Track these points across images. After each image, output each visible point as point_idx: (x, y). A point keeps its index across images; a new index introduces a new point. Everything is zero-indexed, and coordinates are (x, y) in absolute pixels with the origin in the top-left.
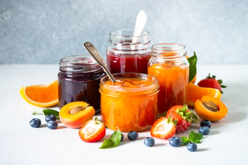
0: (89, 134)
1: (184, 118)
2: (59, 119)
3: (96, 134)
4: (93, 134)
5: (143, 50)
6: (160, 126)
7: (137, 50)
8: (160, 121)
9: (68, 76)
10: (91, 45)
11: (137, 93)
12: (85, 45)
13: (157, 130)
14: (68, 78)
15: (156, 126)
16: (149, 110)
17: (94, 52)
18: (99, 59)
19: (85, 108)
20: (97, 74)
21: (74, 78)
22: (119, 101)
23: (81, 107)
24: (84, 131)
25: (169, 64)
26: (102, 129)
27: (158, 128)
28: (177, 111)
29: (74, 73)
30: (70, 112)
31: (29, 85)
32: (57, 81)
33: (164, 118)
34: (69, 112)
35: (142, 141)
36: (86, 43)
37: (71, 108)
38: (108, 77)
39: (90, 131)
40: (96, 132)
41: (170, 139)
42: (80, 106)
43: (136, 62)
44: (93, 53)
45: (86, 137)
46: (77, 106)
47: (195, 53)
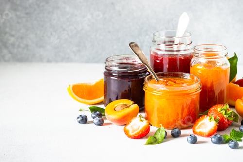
0: (134, 131)
1: (226, 116)
2: (105, 115)
3: (141, 131)
4: (138, 131)
5: (185, 50)
6: (202, 124)
7: (179, 51)
8: (202, 120)
9: (113, 74)
10: (136, 46)
11: (181, 91)
12: (130, 45)
13: (199, 128)
14: (114, 76)
15: (198, 123)
16: (191, 108)
17: (139, 52)
18: (144, 58)
19: (130, 106)
20: (141, 73)
21: (119, 77)
22: (162, 100)
23: (126, 105)
24: (129, 127)
25: (210, 64)
26: (146, 126)
27: (200, 125)
28: (219, 110)
29: (119, 72)
30: (116, 109)
31: (76, 83)
32: (102, 80)
33: (206, 116)
34: (114, 110)
35: (185, 138)
36: (132, 43)
37: (116, 105)
38: (152, 76)
39: (135, 128)
40: (141, 129)
41: (212, 136)
42: (125, 103)
43: (178, 62)
44: (137, 53)
45: (131, 134)
46: (122, 103)
47: (235, 54)
